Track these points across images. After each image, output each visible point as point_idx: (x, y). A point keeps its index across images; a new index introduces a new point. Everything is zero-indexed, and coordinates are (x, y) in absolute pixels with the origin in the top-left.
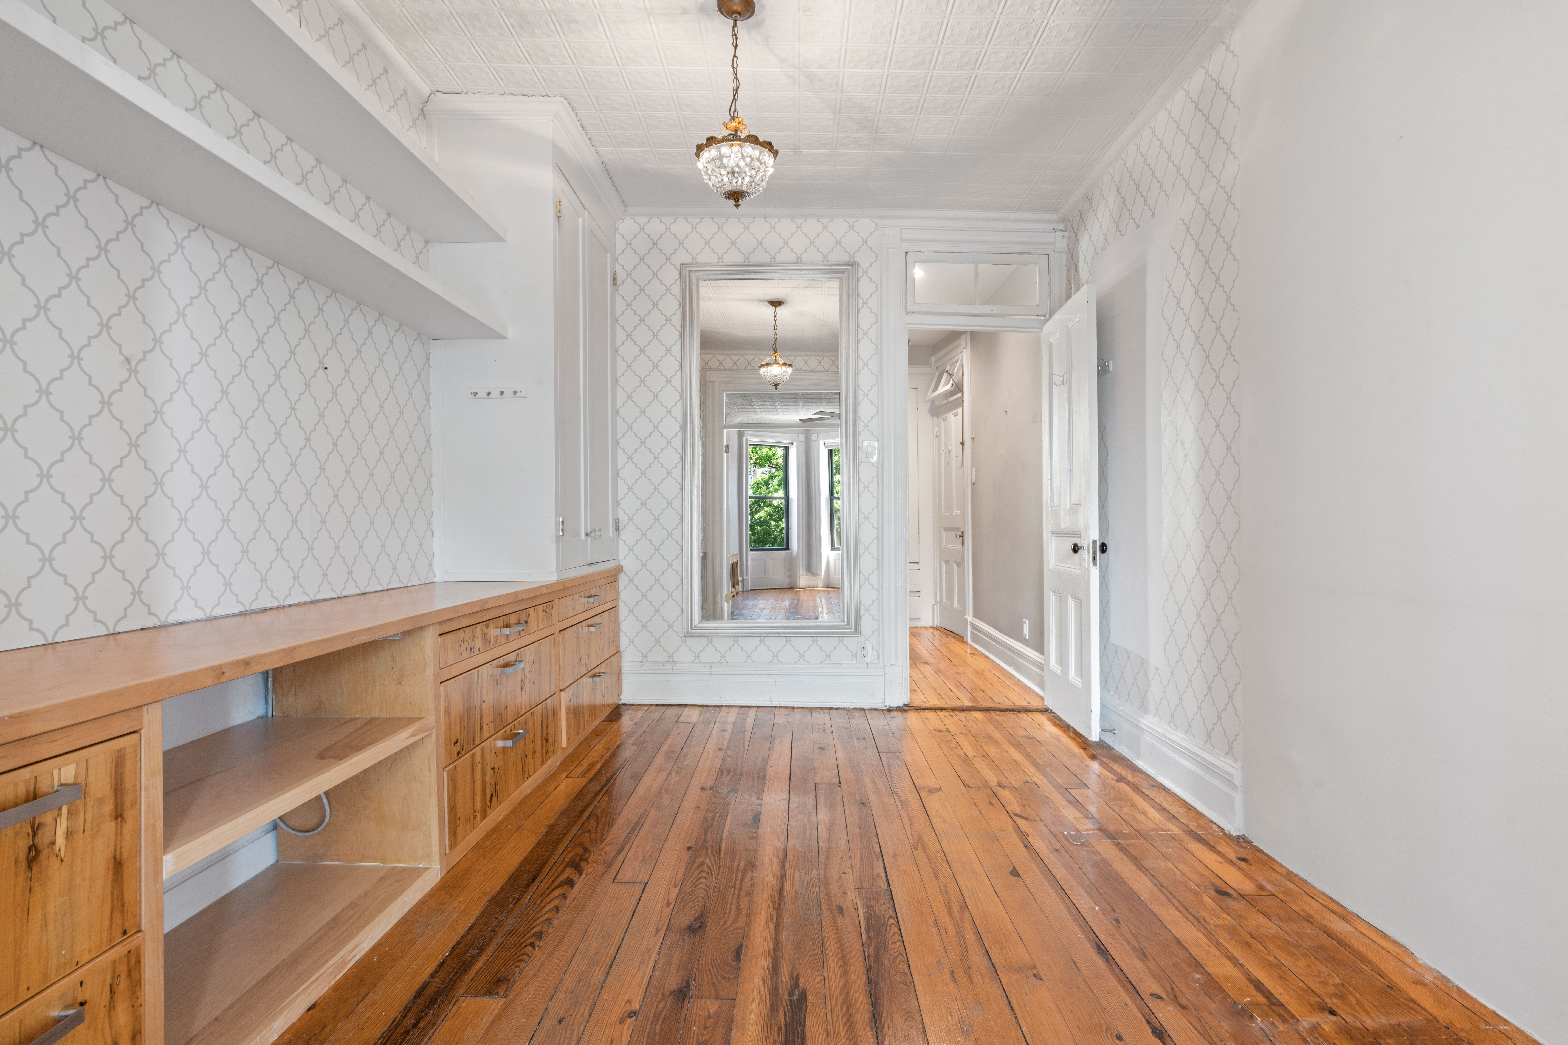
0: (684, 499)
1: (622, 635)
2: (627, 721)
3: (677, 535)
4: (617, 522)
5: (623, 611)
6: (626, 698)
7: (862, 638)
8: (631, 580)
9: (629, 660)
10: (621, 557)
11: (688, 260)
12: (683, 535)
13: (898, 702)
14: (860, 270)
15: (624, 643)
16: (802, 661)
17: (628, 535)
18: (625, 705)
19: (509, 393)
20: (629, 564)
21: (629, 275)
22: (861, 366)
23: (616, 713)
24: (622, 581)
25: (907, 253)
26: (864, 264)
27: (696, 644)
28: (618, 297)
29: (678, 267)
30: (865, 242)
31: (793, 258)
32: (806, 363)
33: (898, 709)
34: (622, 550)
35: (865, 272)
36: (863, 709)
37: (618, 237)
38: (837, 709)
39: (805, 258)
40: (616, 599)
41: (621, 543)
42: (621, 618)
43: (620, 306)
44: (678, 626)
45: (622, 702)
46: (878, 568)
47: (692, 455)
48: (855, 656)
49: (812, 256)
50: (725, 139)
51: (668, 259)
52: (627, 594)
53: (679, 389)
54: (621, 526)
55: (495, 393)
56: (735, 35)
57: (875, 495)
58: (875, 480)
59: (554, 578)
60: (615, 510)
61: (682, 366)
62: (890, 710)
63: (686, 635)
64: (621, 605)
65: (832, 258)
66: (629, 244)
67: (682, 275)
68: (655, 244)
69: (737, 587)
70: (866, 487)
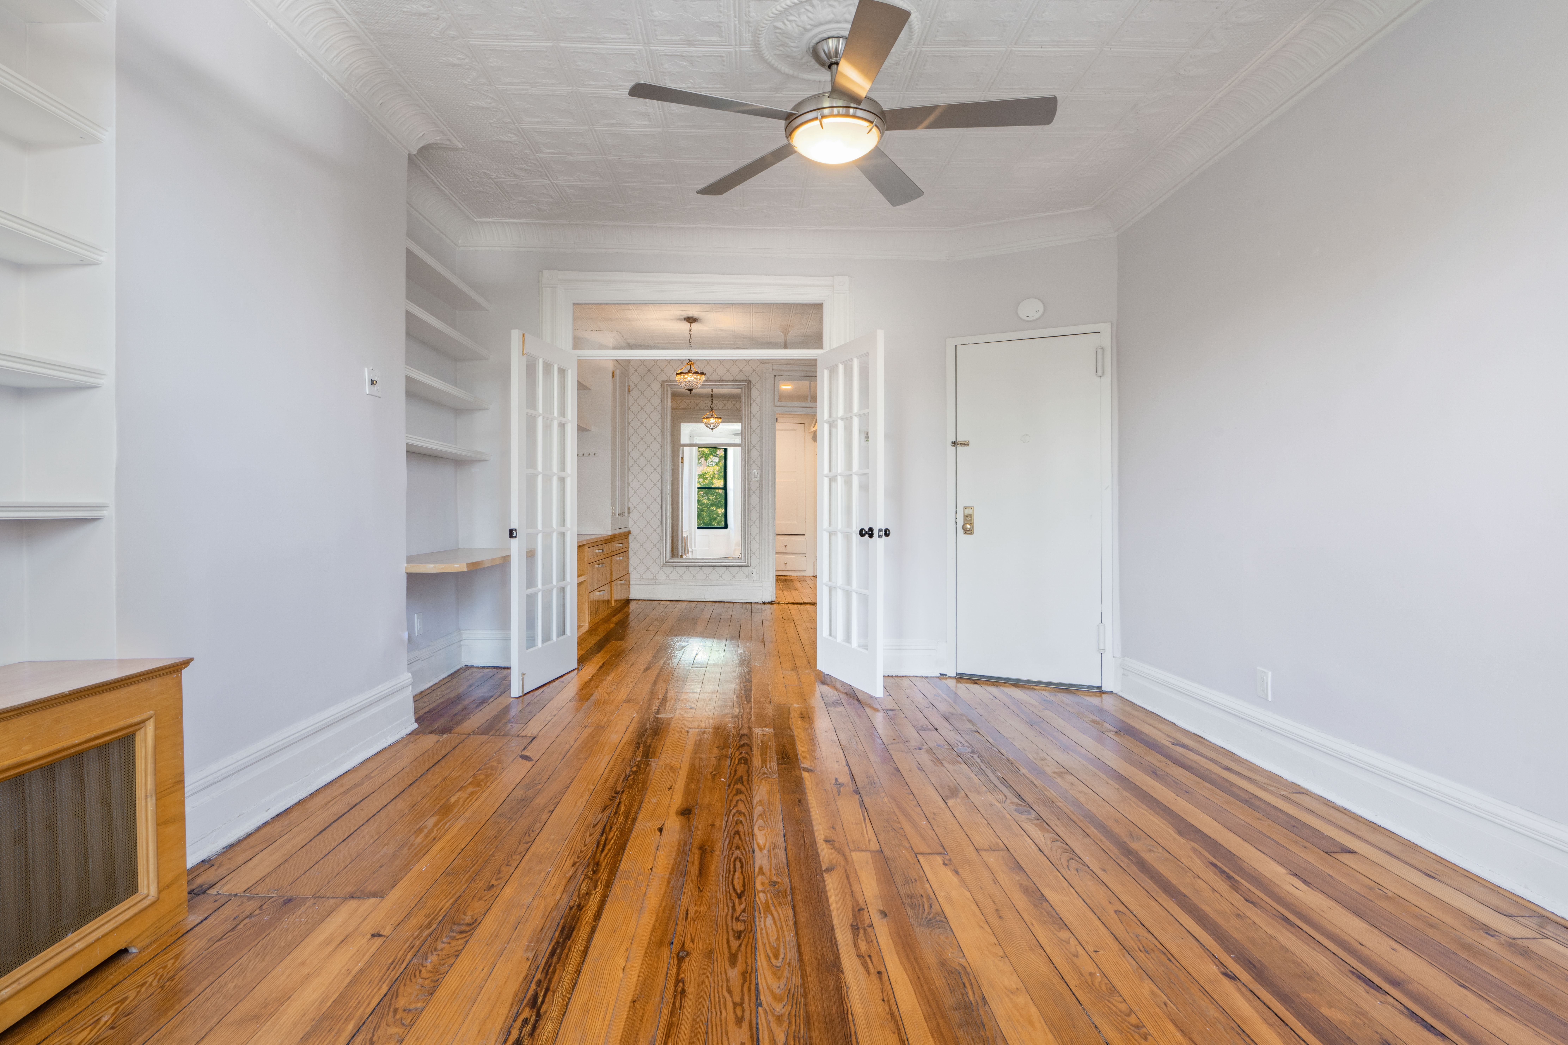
0: (662, 498)
1: (630, 565)
2: (633, 605)
3: (659, 515)
4: (629, 508)
5: (631, 553)
6: (633, 596)
7: (751, 568)
8: (635, 538)
9: (634, 577)
10: (630, 526)
11: (665, 378)
12: (662, 515)
13: (769, 599)
14: (752, 385)
15: (631, 569)
16: (721, 579)
17: (634, 515)
18: (632, 600)
19: (592, 454)
20: (634, 530)
21: (636, 386)
22: (752, 432)
23: (627, 602)
24: (631, 538)
25: (775, 376)
26: (754, 381)
27: (668, 570)
28: (630, 397)
29: (661, 382)
30: (754, 370)
31: (718, 378)
32: (734, 405)
33: (769, 603)
34: (631, 523)
35: (754, 386)
36: (751, 603)
37: (631, 367)
38: (738, 602)
39: (724, 378)
40: (628, 547)
41: (630, 519)
42: (630, 556)
43: (631, 401)
44: (658, 561)
45: (630, 598)
46: (760, 533)
47: (667, 476)
48: (747, 576)
49: (728, 377)
50: (686, 373)
51: (656, 378)
52: (633, 545)
53: (661, 443)
54: (630, 511)
55: (586, 454)
56: (690, 331)
57: (758, 496)
58: (759, 489)
59: (610, 533)
60: (628, 502)
61: (662, 431)
62: (765, 603)
63: (662, 566)
64: (630, 550)
65: (738, 378)
66: (636, 370)
67: (662, 386)
68: (649, 370)
69: (687, 555)
70: (754, 492)
